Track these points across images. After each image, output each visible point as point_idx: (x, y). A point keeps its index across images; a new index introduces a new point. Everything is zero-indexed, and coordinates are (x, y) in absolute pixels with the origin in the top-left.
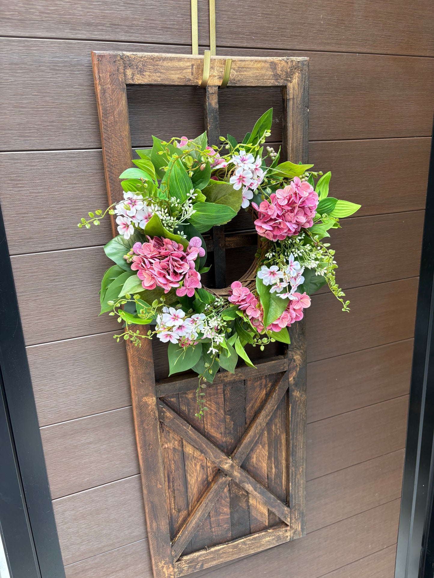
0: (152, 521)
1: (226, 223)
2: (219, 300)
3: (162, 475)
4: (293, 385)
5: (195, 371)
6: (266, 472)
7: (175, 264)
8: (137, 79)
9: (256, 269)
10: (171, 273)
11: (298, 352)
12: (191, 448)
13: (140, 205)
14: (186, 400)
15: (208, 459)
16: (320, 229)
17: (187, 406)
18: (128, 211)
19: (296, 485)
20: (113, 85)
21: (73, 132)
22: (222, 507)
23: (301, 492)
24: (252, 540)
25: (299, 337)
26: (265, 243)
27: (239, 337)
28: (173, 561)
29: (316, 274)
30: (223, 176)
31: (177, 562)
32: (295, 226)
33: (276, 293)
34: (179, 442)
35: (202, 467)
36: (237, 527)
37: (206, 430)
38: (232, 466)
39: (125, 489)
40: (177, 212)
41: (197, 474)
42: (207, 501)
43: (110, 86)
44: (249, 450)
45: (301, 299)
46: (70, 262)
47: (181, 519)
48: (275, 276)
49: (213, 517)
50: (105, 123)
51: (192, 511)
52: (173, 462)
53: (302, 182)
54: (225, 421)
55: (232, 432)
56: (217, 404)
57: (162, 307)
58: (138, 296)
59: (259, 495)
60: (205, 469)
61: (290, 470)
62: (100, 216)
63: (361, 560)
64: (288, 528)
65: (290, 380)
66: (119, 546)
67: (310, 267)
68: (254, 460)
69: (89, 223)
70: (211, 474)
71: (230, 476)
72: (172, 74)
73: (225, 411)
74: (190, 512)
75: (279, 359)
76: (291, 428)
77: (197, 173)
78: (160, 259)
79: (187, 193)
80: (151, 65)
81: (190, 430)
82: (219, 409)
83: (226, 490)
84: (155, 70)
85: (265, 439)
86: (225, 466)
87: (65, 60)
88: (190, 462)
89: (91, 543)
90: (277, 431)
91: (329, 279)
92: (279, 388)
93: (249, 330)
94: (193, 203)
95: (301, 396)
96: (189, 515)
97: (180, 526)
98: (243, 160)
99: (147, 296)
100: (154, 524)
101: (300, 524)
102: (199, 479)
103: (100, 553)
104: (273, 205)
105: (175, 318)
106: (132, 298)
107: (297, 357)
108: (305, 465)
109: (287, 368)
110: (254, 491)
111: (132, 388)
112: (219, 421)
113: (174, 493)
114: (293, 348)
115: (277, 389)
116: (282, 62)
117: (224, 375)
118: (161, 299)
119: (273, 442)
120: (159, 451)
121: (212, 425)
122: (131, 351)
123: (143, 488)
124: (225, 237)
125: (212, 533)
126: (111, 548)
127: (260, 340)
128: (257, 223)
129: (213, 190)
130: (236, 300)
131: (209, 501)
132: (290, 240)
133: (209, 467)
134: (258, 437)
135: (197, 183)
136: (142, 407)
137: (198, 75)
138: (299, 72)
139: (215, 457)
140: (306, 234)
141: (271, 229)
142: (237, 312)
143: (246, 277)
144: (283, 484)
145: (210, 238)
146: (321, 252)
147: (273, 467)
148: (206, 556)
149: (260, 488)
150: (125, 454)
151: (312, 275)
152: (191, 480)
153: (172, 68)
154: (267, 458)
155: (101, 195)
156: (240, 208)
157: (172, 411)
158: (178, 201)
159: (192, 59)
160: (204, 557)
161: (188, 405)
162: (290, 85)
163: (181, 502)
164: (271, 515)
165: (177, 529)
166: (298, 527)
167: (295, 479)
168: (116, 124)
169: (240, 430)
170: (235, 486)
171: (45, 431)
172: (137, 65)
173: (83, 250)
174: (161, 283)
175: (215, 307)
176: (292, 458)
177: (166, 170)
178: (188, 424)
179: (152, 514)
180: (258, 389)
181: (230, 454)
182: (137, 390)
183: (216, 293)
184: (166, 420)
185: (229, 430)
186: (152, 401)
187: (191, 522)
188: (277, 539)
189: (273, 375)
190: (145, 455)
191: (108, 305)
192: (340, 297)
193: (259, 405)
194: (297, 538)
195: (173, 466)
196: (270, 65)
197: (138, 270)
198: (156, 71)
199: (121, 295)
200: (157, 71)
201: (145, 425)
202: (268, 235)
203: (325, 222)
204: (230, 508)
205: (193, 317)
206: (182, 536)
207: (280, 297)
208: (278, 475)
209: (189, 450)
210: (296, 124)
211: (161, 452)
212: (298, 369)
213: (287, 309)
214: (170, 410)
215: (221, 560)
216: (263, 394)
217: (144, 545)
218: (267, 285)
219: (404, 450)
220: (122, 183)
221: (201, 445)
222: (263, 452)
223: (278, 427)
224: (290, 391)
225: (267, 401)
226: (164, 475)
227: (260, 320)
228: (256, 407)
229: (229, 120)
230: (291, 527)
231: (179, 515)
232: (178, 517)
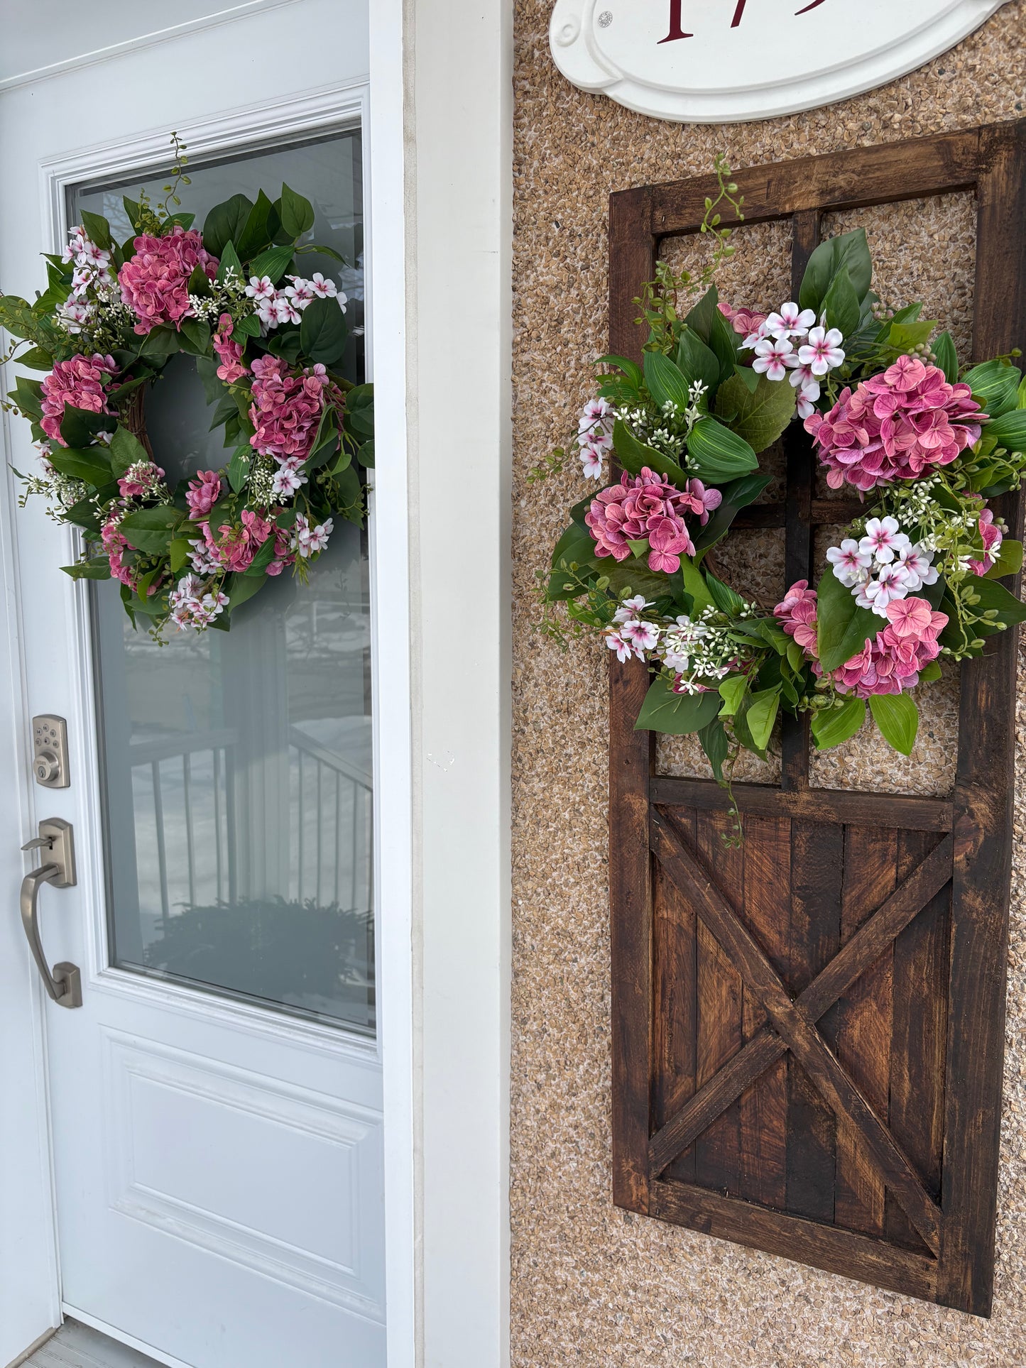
3: (645, 968)
4: (966, 874)
6: (885, 1079)
8: (670, 223)
11: (986, 797)
12: (712, 941)
14: (710, 831)
17: (712, 845)
20: (632, 240)
22: (768, 1113)
24: (831, 1234)
28: (649, 1172)
31: (657, 1178)
34: (690, 916)
35: (732, 991)
36: (801, 1182)
37: (747, 911)
38: (791, 1015)
41: (721, 1006)
42: (730, 1073)
43: (627, 242)
44: (837, 996)
47: (679, 1091)
49: (746, 1126)
51: (703, 1085)
52: (675, 955)
54: (792, 908)
55: (805, 940)
56: (776, 861)
59: (855, 1125)
60: (739, 1002)
61: (948, 1102)
64: (934, 1264)
65: (957, 859)
68: (856, 1033)
70: (750, 1020)
71: (786, 1040)
73: (791, 885)
74: (698, 1086)
76: (953, 987)
81: (707, 893)
82: (779, 875)
83: (781, 1075)
85: (888, 992)
86: (776, 1010)
88: (708, 972)
90: (921, 985)
92: (923, 871)
95: (989, 912)
96: (696, 1092)
97: (675, 1106)
100: (621, 1068)
101: (969, 1272)
102: (724, 1020)
107: (982, 808)
109: (950, 826)
110: (841, 1106)
112: (778, 904)
113: (671, 1027)
114: (970, 782)
115: (918, 870)
117: (789, 796)
119: (908, 1009)
120: (646, 916)
121: (761, 906)
124: (812, 499)
125: (743, 1163)
131: (735, 1074)
133: (747, 1002)
134: (860, 972)
136: (622, 812)
137: (780, 196)
138: (1010, 147)
139: (754, 977)
144: (933, 1138)
148: (719, 1207)
152: (706, 1014)
154: (889, 1043)
157: (677, 841)
159: (769, 169)
160: (714, 1207)
162: (986, 179)
163: (683, 1053)
164: (894, 1204)
165: (669, 1110)
166: (965, 1279)
167: (961, 1134)
169: (824, 942)
172: (673, 201)
176: (955, 1073)
178: (705, 880)
179: (620, 1045)
180: (876, 861)
181: (795, 990)
184: (663, 854)
185: (798, 932)
186: (640, 805)
187: (693, 1103)
188: (898, 1276)
189: (918, 832)
193: (876, 900)
195: (674, 964)
196: (938, 148)
201: (624, 849)
204: (788, 1124)
206: (671, 1124)
208: (921, 1103)
209: (709, 943)
212: (981, 839)
214: (673, 835)
215: (751, 1238)
216: (888, 877)
221: (727, 937)
222: (881, 1024)
223: (924, 976)
224: (955, 887)
228: (867, 901)
230: (941, 1263)
231: (675, 1080)
232: (675, 1085)
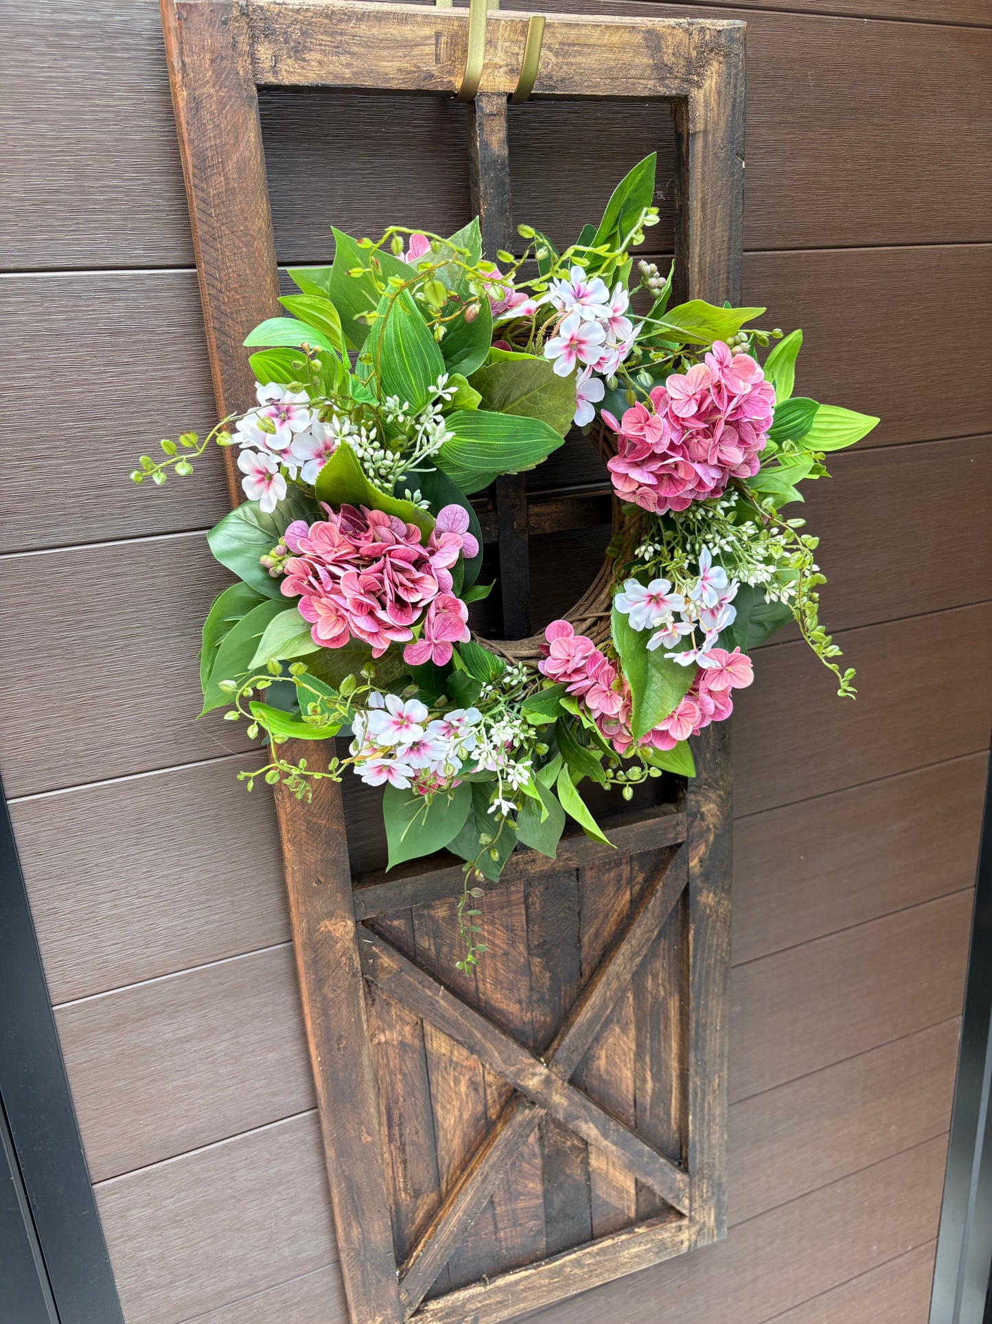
0: (349, 1224)
1: (532, 466)
2: (516, 671)
3: (373, 1110)
4: (701, 875)
5: (453, 852)
6: (631, 1089)
7: (401, 578)
8: (286, 71)
9: (608, 586)
10: (388, 604)
11: (712, 795)
12: (445, 1042)
13: (302, 418)
14: (430, 924)
15: (487, 1066)
16: (776, 479)
17: (434, 938)
18: (269, 436)
19: (703, 1118)
20: (221, 88)
21: (116, 220)
22: (522, 1180)
23: (717, 1136)
24: (598, 1254)
25: (715, 758)
26: (631, 518)
27: (566, 766)
28: (403, 1315)
29: (767, 599)
30: (524, 339)
31: (412, 1316)
32: (716, 474)
33: (663, 649)
34: (414, 1027)
35: (474, 1085)
36: (561, 1224)
37: (481, 995)
38: (547, 1082)
39: (280, 1148)
40: (402, 438)
41: (461, 1103)
42: (487, 1169)
43: (212, 91)
44: (590, 1040)
45: (728, 665)
46: (118, 575)
47: (421, 1214)
48: (662, 605)
49: (500, 1205)
50: (200, 194)
51: (448, 1193)
52: (399, 1077)
53: (734, 355)
54: (530, 971)
55: (547, 997)
56: (510, 929)
57: (366, 693)
58: (300, 666)
59: (614, 1148)
60: (481, 1090)
61: (691, 1085)
62: (193, 450)
63: (854, 1282)
64: (685, 1222)
65: (692, 864)
66: (266, 1286)
67: (752, 582)
68: (602, 1063)
69: (163, 469)
70: (494, 1101)
71: (543, 1106)
72: (383, 58)
73: (528, 947)
74: (443, 1196)
75: (665, 814)
76: (693, 984)
77: (456, 330)
78: (357, 567)
79: (428, 384)
80: (325, 33)
81: (441, 998)
82: (514, 942)
83: (532, 1139)
84: (335, 47)
85: (629, 1011)
86: (531, 1083)
87: (90, 19)
88: (443, 1076)
89: (196, 1284)
90: (658, 991)
91: (803, 613)
92: (664, 886)
93: (592, 745)
94: (445, 414)
95: (718, 903)
96: (441, 1202)
97: (419, 1230)
98: (579, 295)
99: (327, 663)
100: (356, 1232)
101: (713, 1210)
102: (466, 1116)
103: (222, 1303)
104: (658, 418)
105: (403, 721)
106: (286, 673)
107: (710, 809)
108: (726, 1069)
109: (685, 835)
110: (601, 1139)
111: (292, 897)
112: (515, 972)
113: (404, 1153)
114: (700, 787)
115: (658, 887)
116: (675, 32)
117: (526, 858)
118: (364, 673)
119: (648, 1018)
120: (365, 1052)
121: (497, 982)
122: (288, 805)
123: (326, 1146)
124: (528, 504)
125: (500, 1241)
126: (248, 1291)
127: (621, 772)
128: (615, 466)
129: (499, 376)
130: (561, 671)
131: (492, 1167)
132: (702, 511)
133: (490, 1086)
134: (611, 1007)
135: (454, 358)
136: (319, 946)
137: (453, 61)
138: (721, 59)
139: (504, 1062)
140: (742, 495)
141: (651, 480)
142: (563, 703)
143: (582, 609)
144: (673, 1116)
145: (490, 507)
146: (782, 540)
147: (649, 1078)
148: (485, 1299)
149: (618, 1131)
150: (278, 1061)
151: (756, 601)
152: (445, 1119)
153: (382, 40)
154: (632, 1056)
155: (200, 394)
156: (569, 427)
157: (395, 953)
158: (406, 406)
159: (436, 17)
160: (480, 1302)
161: (436, 934)
162: (697, 95)
163: (422, 1173)
164: (644, 1191)
165: (412, 1239)
166: (709, 1218)
167: (702, 1105)
168: (231, 198)
169: (566, 991)
170: (555, 1127)
171: (67, 1015)
172: (286, 33)
173: (154, 543)
174: (362, 631)
175: (504, 690)
176: (696, 1057)
177: (370, 322)
178: (437, 984)
179: (349, 1208)
180: (611, 890)
181: (541, 1051)
182: (304, 903)
183: (505, 653)
184: (380, 976)
185: (539, 992)
186: (343, 929)
187: (448, 1219)
188: (656, 1250)
189: (649, 852)
190: (328, 1063)
191: (222, 691)
192: (829, 660)
193: (614, 928)
194: (705, 1243)
195: (399, 1087)
196: (646, 39)
197: (299, 597)
198: (338, 49)
199: (255, 664)
200: (340, 50)
201: (326, 990)
202: (642, 497)
203: (786, 464)
204: (543, 1180)
205: (447, 717)
206: (424, 1255)
207: (675, 661)
208: (661, 1096)
209: (440, 1045)
210: (712, 201)
211: (369, 1055)
212: (712, 838)
213: (692, 692)
214: (391, 949)
215: (522, 1305)
216: (623, 902)
217: (330, 1279)
218: (641, 629)
219: (959, 1021)
220: (254, 360)
221: (471, 1033)
222: (624, 1042)
223: (660, 981)
224: (691, 891)
225: (634, 919)
226: (379, 1111)
227: (622, 721)
228: (606, 934)
229: (535, 191)
230: (691, 1219)
231: (416, 1203)
232: (415, 1209)
